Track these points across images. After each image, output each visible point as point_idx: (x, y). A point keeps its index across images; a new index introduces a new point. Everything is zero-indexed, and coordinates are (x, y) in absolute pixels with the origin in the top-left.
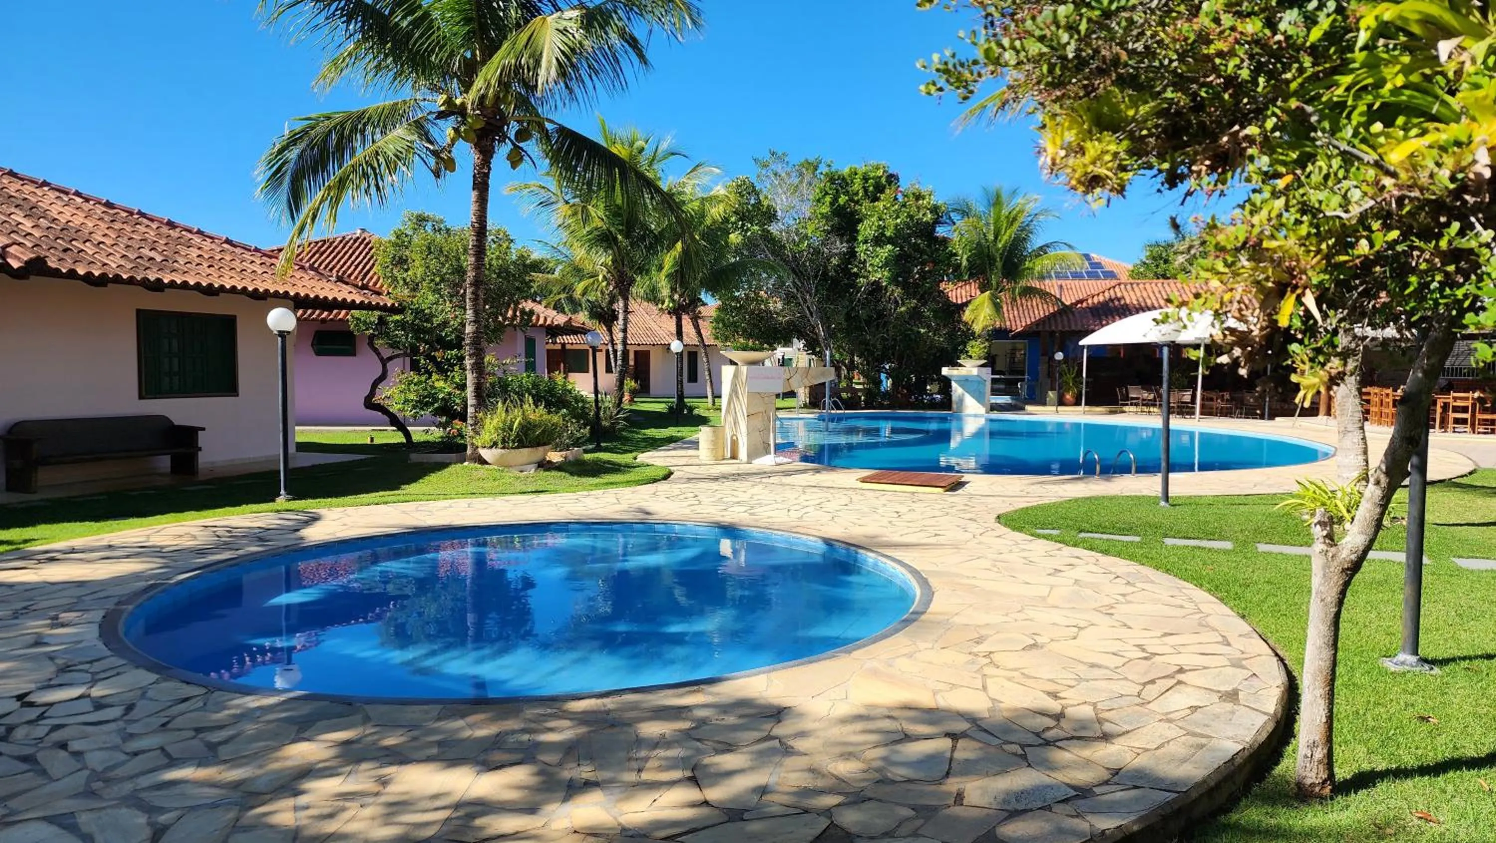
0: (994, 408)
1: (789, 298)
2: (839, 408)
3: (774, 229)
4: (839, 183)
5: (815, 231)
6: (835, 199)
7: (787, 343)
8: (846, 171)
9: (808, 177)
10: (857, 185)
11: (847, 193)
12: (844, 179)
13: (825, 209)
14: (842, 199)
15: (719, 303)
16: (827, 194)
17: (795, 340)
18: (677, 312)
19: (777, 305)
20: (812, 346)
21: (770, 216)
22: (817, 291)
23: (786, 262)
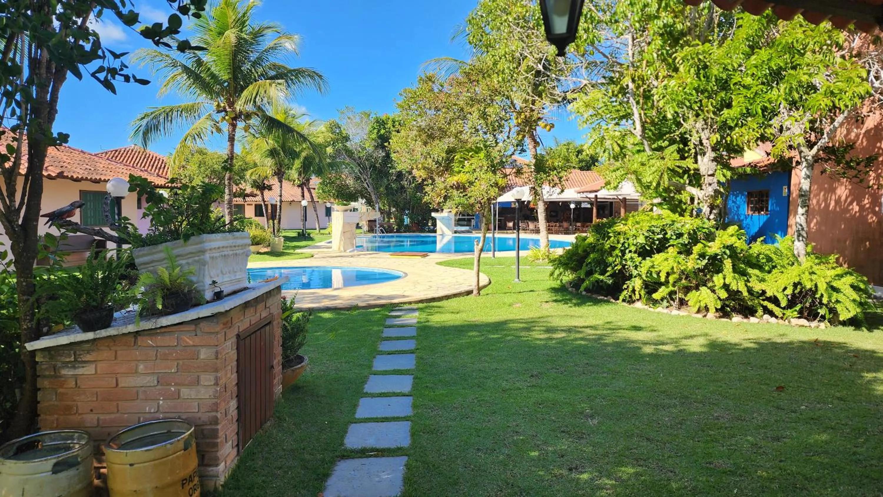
0: (456, 232)
1: (357, 178)
2: (383, 233)
3: (348, 144)
4: (381, 123)
5: (369, 146)
6: (379, 131)
7: (356, 200)
8: (384, 118)
9: (365, 119)
10: (390, 125)
11: (385, 128)
12: (383, 121)
13: (374, 136)
14: (382, 131)
15: (321, 181)
16: (375, 129)
17: (360, 199)
18: (301, 186)
19: (350, 182)
20: (369, 203)
21: (347, 139)
22: (371, 175)
23: (355, 160)
